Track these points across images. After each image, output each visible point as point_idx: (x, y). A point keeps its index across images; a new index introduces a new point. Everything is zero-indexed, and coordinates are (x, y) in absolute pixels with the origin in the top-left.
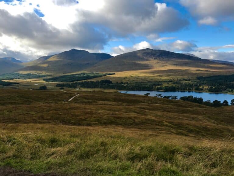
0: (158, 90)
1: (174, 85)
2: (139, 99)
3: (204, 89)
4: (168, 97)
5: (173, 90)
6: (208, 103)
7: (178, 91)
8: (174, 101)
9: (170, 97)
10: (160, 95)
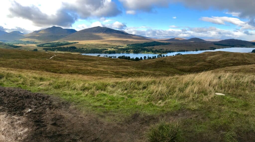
0: (105, 53)
1: (115, 50)
2: (94, 58)
3: (131, 51)
4: (111, 57)
5: (114, 52)
6: (133, 59)
7: (117, 53)
8: (115, 60)
9: (112, 57)
10: (106, 56)
